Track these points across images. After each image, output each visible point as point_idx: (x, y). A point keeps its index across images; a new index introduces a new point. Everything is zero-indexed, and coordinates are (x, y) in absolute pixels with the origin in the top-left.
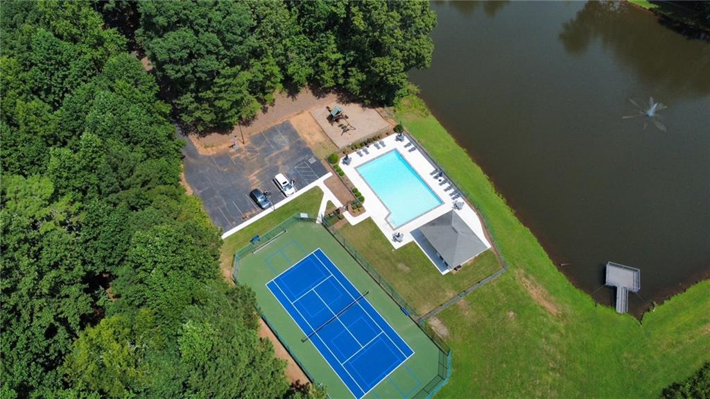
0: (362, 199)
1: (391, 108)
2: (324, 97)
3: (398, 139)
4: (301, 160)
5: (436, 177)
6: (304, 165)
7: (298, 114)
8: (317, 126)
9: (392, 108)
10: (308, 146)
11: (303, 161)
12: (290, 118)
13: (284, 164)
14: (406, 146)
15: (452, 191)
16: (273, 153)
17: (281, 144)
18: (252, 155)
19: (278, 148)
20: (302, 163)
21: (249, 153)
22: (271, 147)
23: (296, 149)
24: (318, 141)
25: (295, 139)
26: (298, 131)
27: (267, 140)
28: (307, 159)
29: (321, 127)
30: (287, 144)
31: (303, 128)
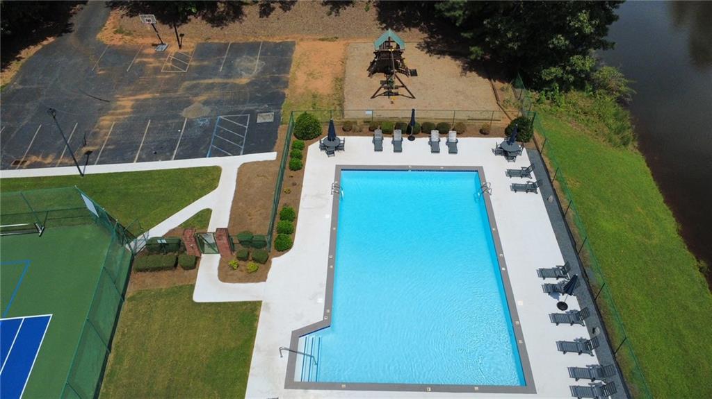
0: (284, 245)
2: (398, 30)
3: (502, 151)
4: (246, 108)
5: (552, 290)
6: (243, 120)
7: (323, 40)
8: (339, 68)
10: (286, 92)
11: (247, 112)
13: (206, 103)
14: (511, 173)
15: (588, 360)
16: (211, 78)
17: (241, 70)
18: (172, 68)
19: (230, 75)
20: (240, 115)
21: (170, 64)
22: (218, 69)
23: (258, 87)
24: (313, 91)
25: (274, 73)
26: (294, 63)
27: (226, 57)
28: (258, 111)
29: (345, 71)
30: (251, 76)
31: (309, 61)
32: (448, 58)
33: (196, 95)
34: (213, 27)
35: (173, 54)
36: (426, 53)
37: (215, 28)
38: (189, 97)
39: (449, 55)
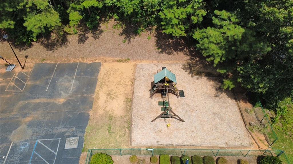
1: (267, 111)
2: (169, 54)
6: (53, 145)
7: (119, 61)
8: (129, 88)
9: (270, 113)
10: (91, 113)
11: (59, 135)
12: (105, 61)
13: (30, 125)
16: (38, 98)
17: (61, 90)
18: (14, 88)
19: (53, 94)
20: (53, 139)
21: (13, 84)
22: (46, 88)
23: (71, 107)
24: (110, 112)
25: (83, 93)
26: (99, 83)
27: (52, 77)
28: (67, 134)
29: (133, 91)
30: (67, 95)
31: (109, 81)
32: (204, 79)
33: (25, 116)
34: (47, 50)
35: (17, 74)
36: (189, 73)
37: (49, 51)
38: (18, 118)
39: (205, 76)
